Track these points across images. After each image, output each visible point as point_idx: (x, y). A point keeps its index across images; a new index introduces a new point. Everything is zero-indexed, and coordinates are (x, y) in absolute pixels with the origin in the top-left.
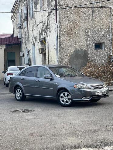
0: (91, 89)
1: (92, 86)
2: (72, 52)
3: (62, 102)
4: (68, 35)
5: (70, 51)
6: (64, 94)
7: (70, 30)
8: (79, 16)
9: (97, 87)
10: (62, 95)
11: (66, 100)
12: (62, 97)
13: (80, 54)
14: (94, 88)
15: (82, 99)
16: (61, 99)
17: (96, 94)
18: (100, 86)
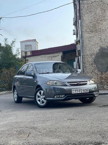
0: (67, 86)
1: (68, 83)
2: (96, 50)
3: (39, 102)
4: (92, 32)
5: (94, 49)
6: (40, 93)
7: (94, 26)
8: (104, 10)
9: (76, 83)
10: (38, 94)
11: (42, 100)
12: (39, 97)
13: (106, 52)
14: (70, 85)
15: (54, 98)
16: (37, 99)
17: (72, 91)
18: (81, 83)
